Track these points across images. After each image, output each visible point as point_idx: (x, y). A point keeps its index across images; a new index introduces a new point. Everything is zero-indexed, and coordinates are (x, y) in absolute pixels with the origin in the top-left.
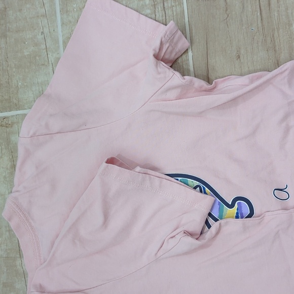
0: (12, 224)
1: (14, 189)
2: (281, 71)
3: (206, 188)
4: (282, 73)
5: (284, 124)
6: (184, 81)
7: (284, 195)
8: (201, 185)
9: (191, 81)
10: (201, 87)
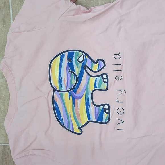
0: (4, 72)
1: (4, 57)
2: (117, 2)
3: (86, 56)
4: (117, 3)
5: (119, 26)
6: (76, 7)
7: (118, 57)
8: (84, 54)
9: (80, 7)
10: (84, 10)
